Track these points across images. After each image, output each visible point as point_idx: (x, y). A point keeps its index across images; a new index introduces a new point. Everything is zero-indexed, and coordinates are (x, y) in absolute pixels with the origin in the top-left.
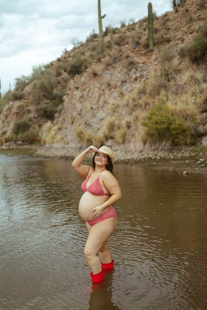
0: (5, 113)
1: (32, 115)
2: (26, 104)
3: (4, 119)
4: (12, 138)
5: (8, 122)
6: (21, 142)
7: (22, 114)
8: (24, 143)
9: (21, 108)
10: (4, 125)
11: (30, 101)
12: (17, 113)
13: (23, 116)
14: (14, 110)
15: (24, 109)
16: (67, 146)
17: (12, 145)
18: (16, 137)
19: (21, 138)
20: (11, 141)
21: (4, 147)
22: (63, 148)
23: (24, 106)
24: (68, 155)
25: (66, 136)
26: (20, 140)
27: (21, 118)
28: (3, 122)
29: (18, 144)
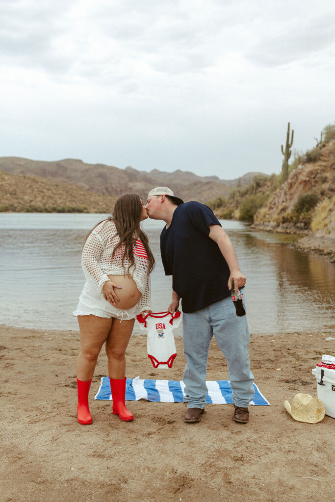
0: (289, 181)
1: (326, 186)
2: (322, 168)
3: (287, 190)
4: (292, 218)
5: (291, 195)
6: (302, 224)
7: (313, 184)
8: (306, 227)
9: (313, 174)
10: (286, 199)
11: (330, 164)
12: (305, 181)
13: (314, 186)
14: (302, 177)
15: (318, 176)
16: (327, 236)
17: (290, 228)
18: (298, 217)
19: (304, 218)
20: (290, 222)
21: (279, 229)
22: (322, 238)
23: (319, 171)
24: (321, 248)
25: (331, 222)
26: (301, 222)
27: (310, 189)
28: (286, 194)
29: (298, 227)
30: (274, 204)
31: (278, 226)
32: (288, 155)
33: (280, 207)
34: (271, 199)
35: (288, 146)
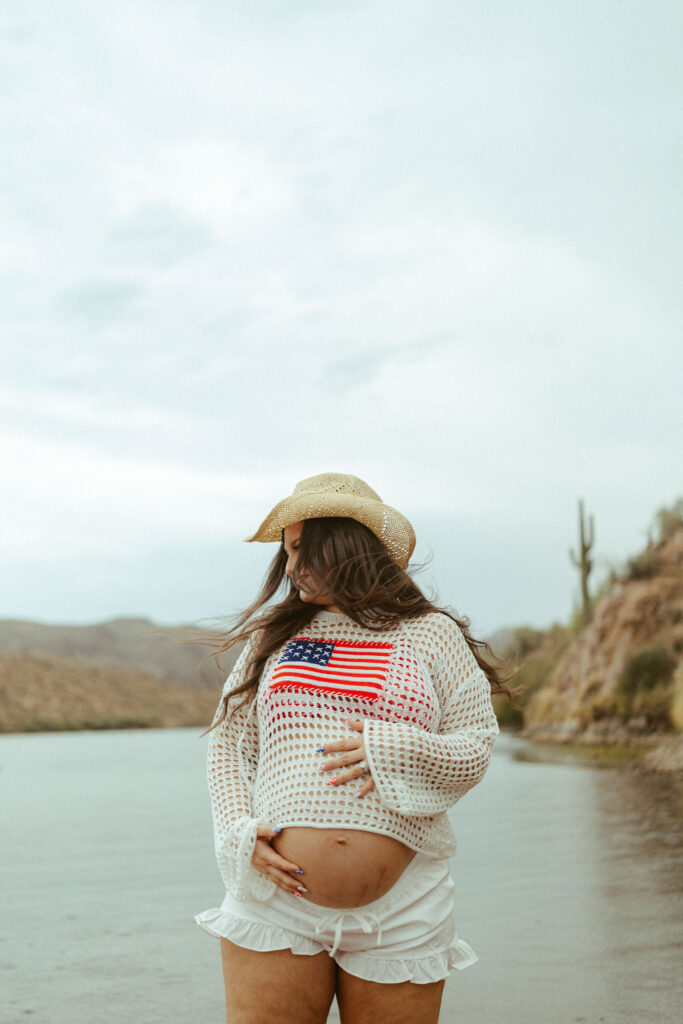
0: (598, 622)
2: (668, 591)
3: (596, 642)
4: (614, 708)
5: (609, 654)
6: (641, 722)
7: (653, 627)
8: (653, 726)
9: (649, 605)
10: (595, 663)
12: (635, 622)
13: (657, 630)
14: (627, 613)
15: (663, 609)
17: (614, 732)
18: (629, 704)
19: (644, 706)
20: (611, 716)
21: (589, 737)
23: (662, 598)
26: (638, 716)
27: (649, 636)
28: (593, 652)
29: (632, 731)
30: (570, 679)
31: (584, 728)
32: (586, 567)
33: (584, 686)
34: (559, 669)
35: (585, 549)
